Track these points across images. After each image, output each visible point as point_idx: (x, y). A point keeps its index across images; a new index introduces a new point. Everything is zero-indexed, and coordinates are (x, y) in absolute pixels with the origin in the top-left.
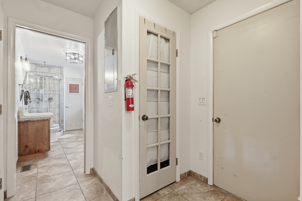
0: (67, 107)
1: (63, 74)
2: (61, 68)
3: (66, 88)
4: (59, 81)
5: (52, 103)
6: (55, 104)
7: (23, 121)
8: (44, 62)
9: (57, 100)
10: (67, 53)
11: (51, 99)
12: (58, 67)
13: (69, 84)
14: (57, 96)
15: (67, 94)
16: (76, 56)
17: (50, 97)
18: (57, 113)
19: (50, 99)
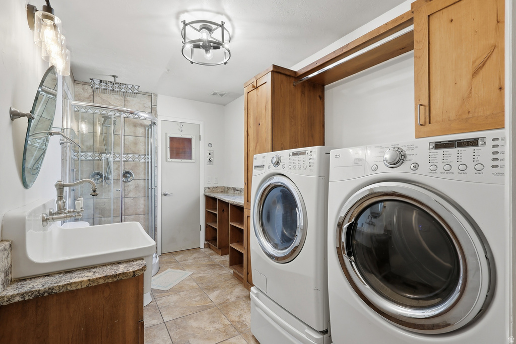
0: (165, 195)
1: (156, 112)
2: (151, 96)
3: (163, 148)
4: (147, 129)
5: (131, 185)
6: (137, 187)
7: (17, 299)
8: (114, 76)
9: (142, 176)
10: (186, 25)
11: (128, 175)
12: (146, 94)
13: (170, 138)
14: (143, 166)
15: (166, 161)
16: (217, 35)
17: (126, 170)
18: (142, 210)
19: (126, 174)
